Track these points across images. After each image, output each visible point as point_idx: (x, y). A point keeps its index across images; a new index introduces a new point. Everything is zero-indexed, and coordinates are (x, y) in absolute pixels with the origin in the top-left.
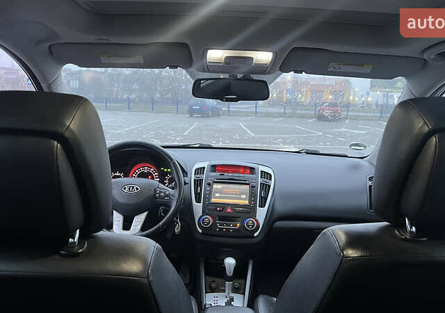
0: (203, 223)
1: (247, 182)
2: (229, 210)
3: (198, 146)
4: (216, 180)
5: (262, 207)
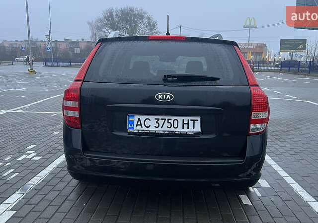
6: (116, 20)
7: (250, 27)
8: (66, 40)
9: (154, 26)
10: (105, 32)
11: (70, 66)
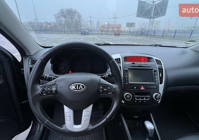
0: (127, 98)
1: (151, 68)
2: (142, 88)
3: (103, 44)
4: (130, 67)
5: (161, 84)
6: (65, 14)
7: (115, 18)
8: (45, 22)
9: (80, 17)
10: (61, 19)
11: (47, 33)
